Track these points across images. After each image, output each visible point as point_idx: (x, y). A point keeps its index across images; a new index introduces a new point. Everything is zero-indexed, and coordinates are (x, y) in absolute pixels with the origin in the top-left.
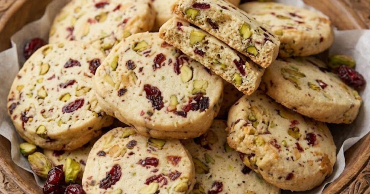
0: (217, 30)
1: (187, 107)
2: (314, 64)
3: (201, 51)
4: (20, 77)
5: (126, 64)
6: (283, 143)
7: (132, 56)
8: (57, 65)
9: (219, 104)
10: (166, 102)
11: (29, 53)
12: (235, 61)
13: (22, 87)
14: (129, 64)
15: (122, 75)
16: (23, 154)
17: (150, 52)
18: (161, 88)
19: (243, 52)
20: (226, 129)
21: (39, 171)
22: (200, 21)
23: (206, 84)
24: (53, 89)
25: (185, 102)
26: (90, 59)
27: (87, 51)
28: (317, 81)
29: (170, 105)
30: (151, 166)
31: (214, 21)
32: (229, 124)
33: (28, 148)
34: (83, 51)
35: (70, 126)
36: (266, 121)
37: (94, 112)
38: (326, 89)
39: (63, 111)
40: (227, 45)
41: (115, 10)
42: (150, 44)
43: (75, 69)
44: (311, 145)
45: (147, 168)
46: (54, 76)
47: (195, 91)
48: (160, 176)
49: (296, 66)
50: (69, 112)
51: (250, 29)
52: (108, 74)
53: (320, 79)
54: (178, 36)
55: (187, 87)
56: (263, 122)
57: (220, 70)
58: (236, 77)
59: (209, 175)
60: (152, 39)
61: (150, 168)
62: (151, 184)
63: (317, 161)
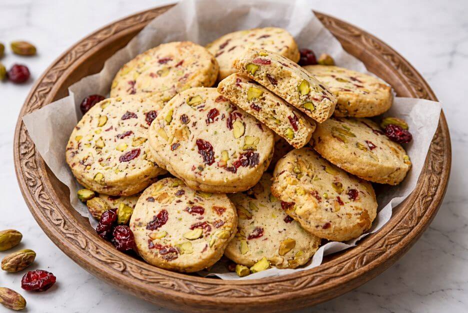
0: (275, 85)
1: (237, 162)
2: (369, 126)
3: (257, 106)
4: (78, 129)
5: (180, 118)
6: (324, 196)
7: (186, 110)
8: (114, 118)
9: (269, 159)
10: (218, 157)
11: (87, 108)
12: (289, 118)
13: (81, 137)
14: (183, 118)
15: (176, 130)
16: (81, 200)
17: (204, 106)
18: (213, 144)
19: (299, 107)
20: (272, 179)
21: (97, 214)
22: (260, 76)
23: (257, 141)
24: (110, 140)
25: (236, 158)
26: (147, 112)
27: (143, 104)
28: (367, 142)
29: (221, 161)
30: (196, 214)
31: (273, 77)
32: (275, 175)
33: (86, 194)
34: (140, 104)
35: (127, 174)
36: (310, 174)
37: (149, 161)
38: (373, 151)
39: (120, 160)
40: (284, 101)
41: (177, 66)
42: (204, 98)
43: (132, 121)
44: (352, 200)
45: (193, 215)
46: (112, 128)
47: (245, 147)
48: (205, 223)
49: (348, 126)
50: (126, 161)
51: (309, 86)
52: (163, 128)
53: (369, 140)
54: (236, 91)
55: (239, 143)
56: (308, 175)
57: (273, 124)
58: (288, 132)
59: (251, 221)
60: (207, 94)
61: (196, 215)
62: (196, 230)
63: (356, 214)
